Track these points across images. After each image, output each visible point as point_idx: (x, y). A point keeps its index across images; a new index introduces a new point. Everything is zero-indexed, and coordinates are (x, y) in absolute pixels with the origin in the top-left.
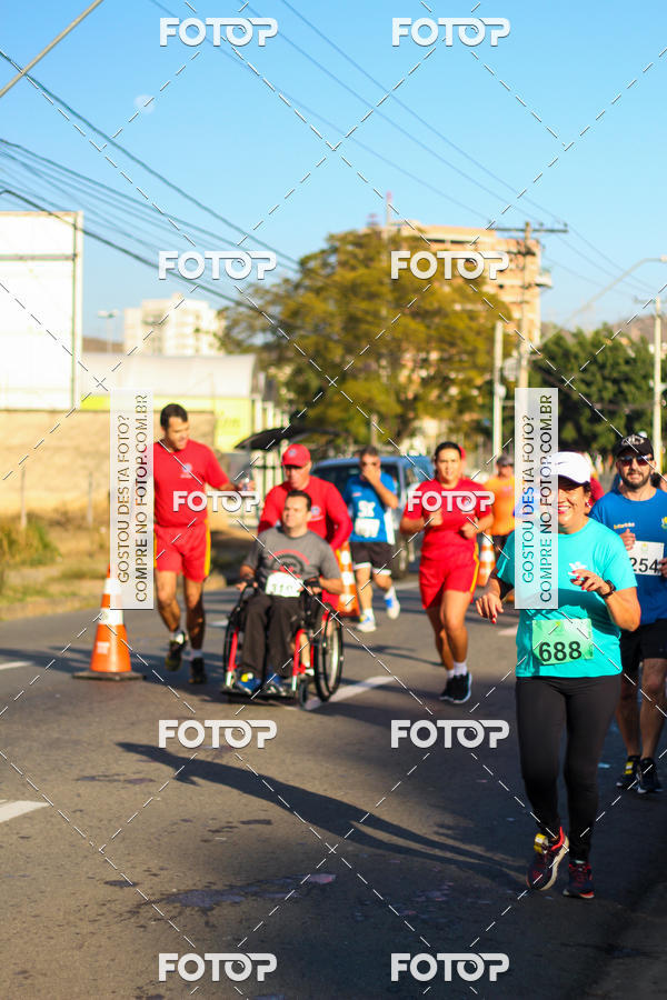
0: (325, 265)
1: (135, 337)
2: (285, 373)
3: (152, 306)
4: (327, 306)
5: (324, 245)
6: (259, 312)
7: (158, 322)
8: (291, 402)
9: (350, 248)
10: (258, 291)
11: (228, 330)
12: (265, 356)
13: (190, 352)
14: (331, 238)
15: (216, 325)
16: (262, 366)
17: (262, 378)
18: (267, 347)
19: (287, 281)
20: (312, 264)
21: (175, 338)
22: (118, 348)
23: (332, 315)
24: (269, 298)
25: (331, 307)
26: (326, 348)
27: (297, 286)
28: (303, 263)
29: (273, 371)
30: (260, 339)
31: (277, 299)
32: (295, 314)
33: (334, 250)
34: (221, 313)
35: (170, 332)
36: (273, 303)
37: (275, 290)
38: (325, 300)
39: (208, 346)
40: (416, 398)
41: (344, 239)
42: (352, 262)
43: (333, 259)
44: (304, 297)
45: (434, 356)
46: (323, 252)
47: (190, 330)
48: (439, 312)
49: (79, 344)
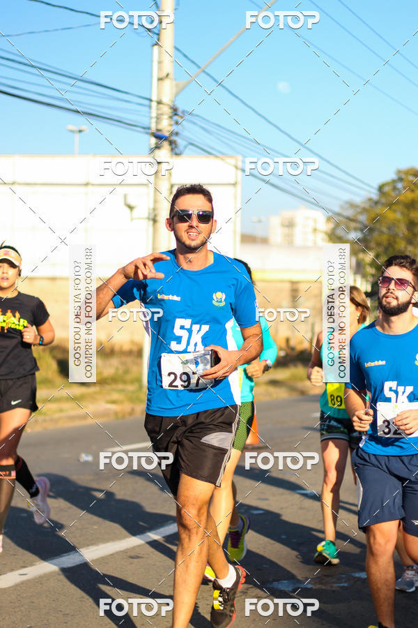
0: (395, 188)
1: (277, 234)
2: (369, 257)
3: (287, 214)
4: (395, 215)
5: (394, 177)
7: (290, 225)
8: (373, 275)
9: (411, 178)
10: (352, 205)
11: (334, 230)
12: (356, 247)
13: (310, 244)
14: (399, 172)
15: (325, 226)
16: (354, 252)
17: (354, 261)
18: (358, 241)
19: (370, 200)
20: (387, 189)
21: (302, 234)
22: (265, 241)
23: (399, 221)
24: (359, 210)
25: (398, 216)
26: (395, 242)
27: (376, 203)
28: (381, 188)
29: (361, 256)
30: (354, 236)
31: (364, 210)
32: (376, 220)
33: (401, 179)
34: (329, 219)
35: (298, 231)
36: (361, 213)
37: (363, 205)
38: (395, 211)
39: (321, 239)
41: (407, 172)
42: (413, 187)
43: (400, 185)
44: (381, 209)
46: (394, 181)
47: (310, 230)
49: (238, 238)
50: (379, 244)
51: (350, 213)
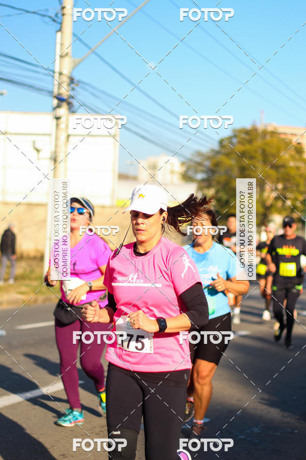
0: (231, 143)
1: (144, 175)
2: (212, 192)
3: (152, 160)
4: (231, 162)
6: (199, 164)
7: (153, 167)
9: (243, 135)
10: (199, 154)
11: (186, 172)
12: (204, 184)
13: (168, 182)
14: (234, 131)
15: (179, 168)
16: (200, 188)
18: (203, 180)
19: (213, 151)
20: (225, 143)
21: (162, 175)
22: (135, 178)
23: (233, 166)
24: (205, 158)
25: (233, 162)
27: (218, 153)
28: (221, 142)
29: (205, 191)
30: (200, 176)
31: (209, 158)
32: (217, 165)
33: (235, 136)
34: (183, 164)
36: (206, 160)
37: (208, 155)
38: (231, 159)
39: (177, 179)
40: (272, 206)
41: (241, 131)
42: (244, 142)
43: (235, 140)
44: (221, 158)
45: (280, 186)
46: (230, 138)
47: (169, 171)
48: (283, 166)
49: (117, 176)
50: (218, 183)
51: (198, 159)
